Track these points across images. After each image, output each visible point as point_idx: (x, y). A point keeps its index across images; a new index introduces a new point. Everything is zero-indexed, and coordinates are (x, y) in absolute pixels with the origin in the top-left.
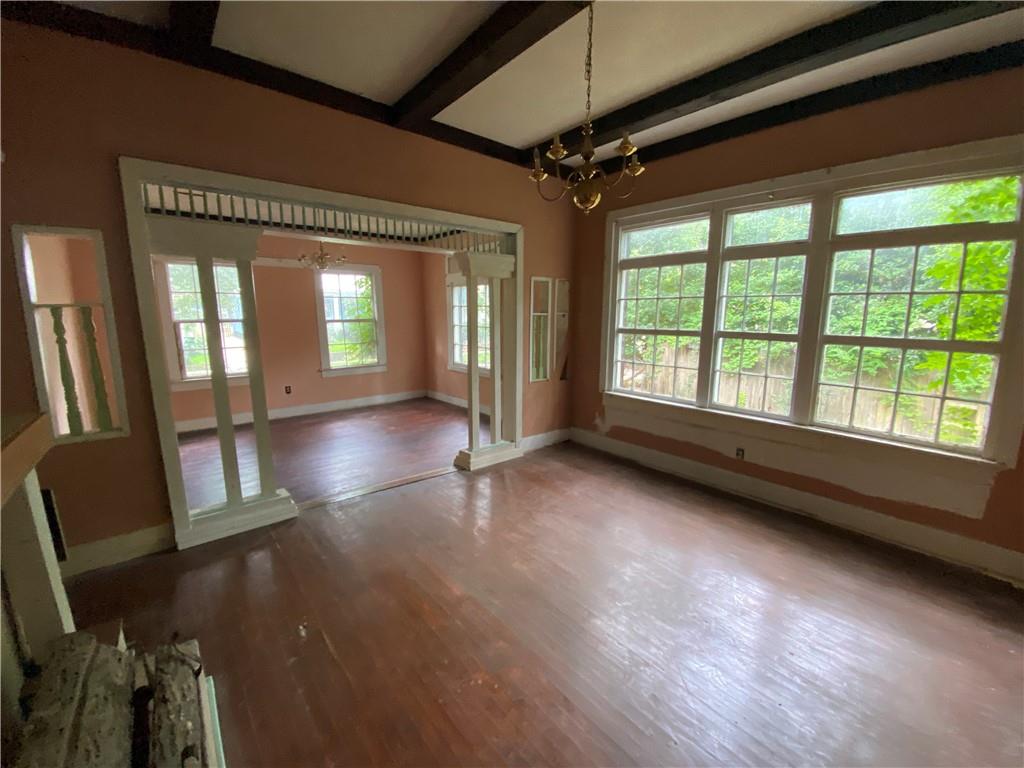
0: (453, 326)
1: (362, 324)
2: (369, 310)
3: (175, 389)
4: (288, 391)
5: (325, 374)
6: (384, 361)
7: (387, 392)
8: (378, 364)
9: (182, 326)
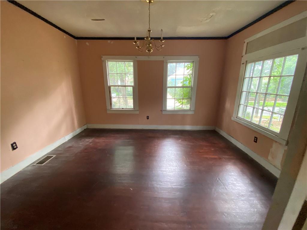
0: (242, 92)
1: (185, 89)
2: (190, 81)
3: (108, 112)
4: (148, 118)
5: (164, 113)
6: (193, 109)
7: (192, 124)
8: (190, 110)
9: (112, 87)
